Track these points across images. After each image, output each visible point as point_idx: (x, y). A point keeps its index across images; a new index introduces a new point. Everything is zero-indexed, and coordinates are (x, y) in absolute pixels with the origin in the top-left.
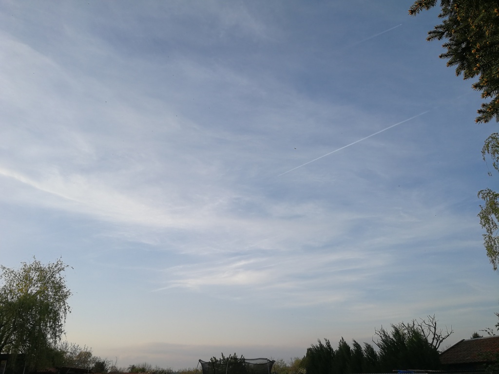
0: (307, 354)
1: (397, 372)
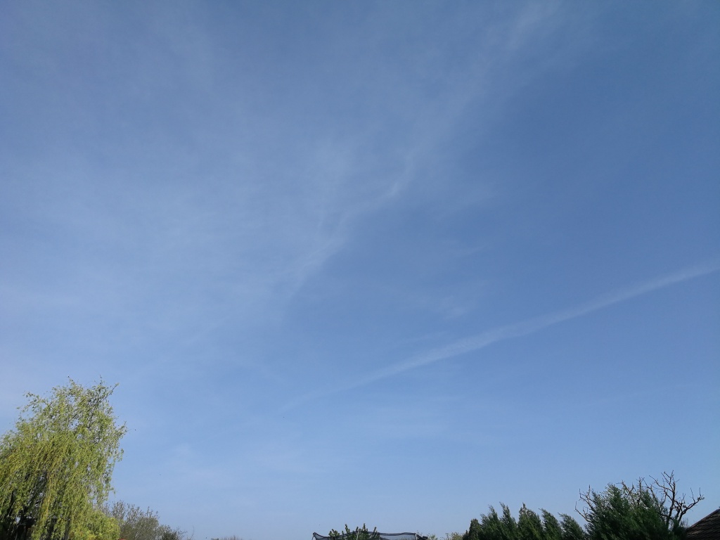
0: (471, 528)
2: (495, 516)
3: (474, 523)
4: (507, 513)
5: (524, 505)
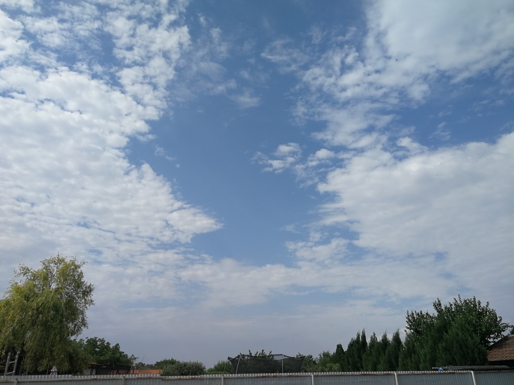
0: (337, 350)
1: (437, 370)
3: (339, 347)
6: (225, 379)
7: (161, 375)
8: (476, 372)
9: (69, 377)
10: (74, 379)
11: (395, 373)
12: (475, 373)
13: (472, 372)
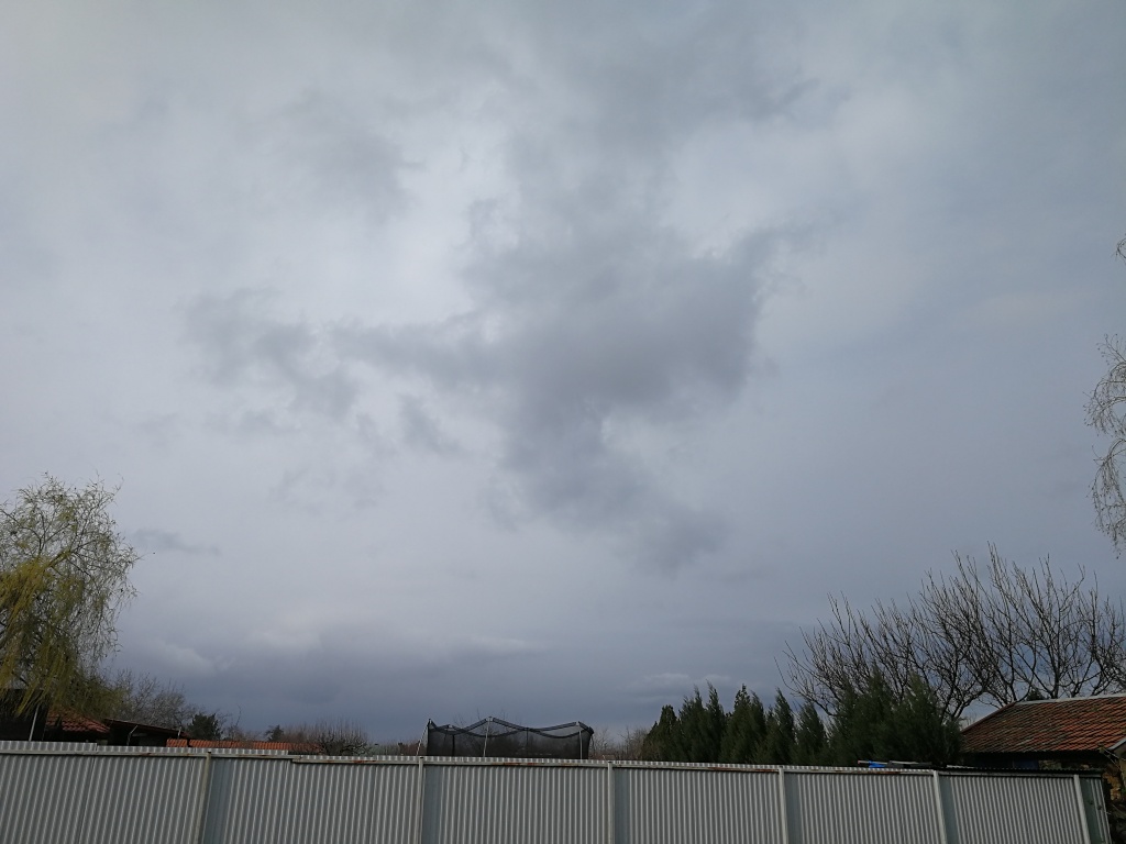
1: (867, 766)
2: (699, 701)
3: (668, 711)
4: (714, 698)
5: (744, 688)
6: (424, 765)
7: (290, 753)
8: (942, 773)
9: (90, 748)
10: (101, 753)
11: (780, 770)
12: (940, 775)
13: (935, 773)
